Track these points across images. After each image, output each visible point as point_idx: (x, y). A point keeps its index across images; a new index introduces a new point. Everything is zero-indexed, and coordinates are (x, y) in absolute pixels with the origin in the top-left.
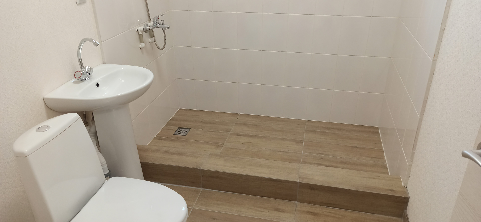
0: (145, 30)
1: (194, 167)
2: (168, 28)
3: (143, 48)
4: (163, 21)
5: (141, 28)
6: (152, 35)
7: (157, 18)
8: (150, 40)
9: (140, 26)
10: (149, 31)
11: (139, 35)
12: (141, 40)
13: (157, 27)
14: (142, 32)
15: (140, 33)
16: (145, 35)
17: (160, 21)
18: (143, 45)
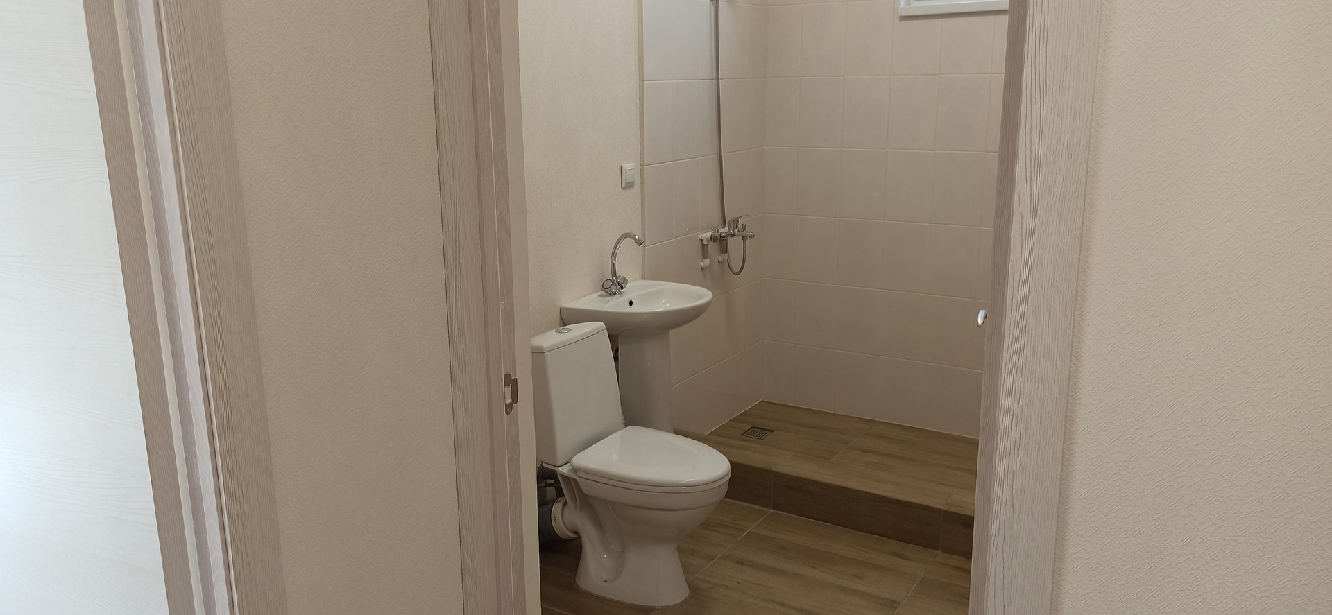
0: (714, 239)
1: (761, 466)
2: (753, 236)
3: (707, 267)
4: (744, 226)
5: (709, 235)
6: (724, 249)
7: (736, 220)
8: (720, 258)
9: (707, 232)
10: (721, 242)
11: (703, 245)
12: (705, 255)
13: (733, 235)
14: (707, 240)
15: (705, 243)
16: (713, 247)
17: (740, 226)
18: (707, 262)
